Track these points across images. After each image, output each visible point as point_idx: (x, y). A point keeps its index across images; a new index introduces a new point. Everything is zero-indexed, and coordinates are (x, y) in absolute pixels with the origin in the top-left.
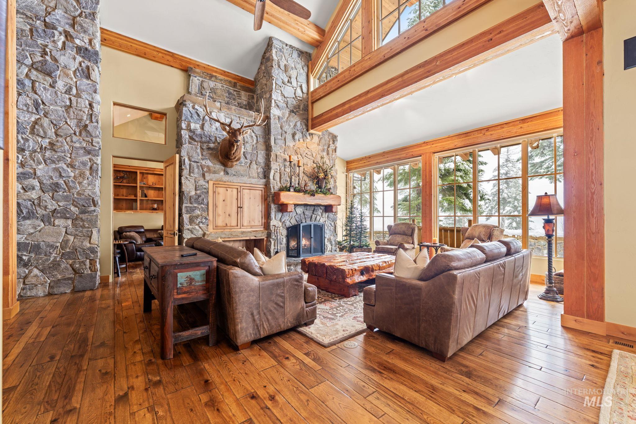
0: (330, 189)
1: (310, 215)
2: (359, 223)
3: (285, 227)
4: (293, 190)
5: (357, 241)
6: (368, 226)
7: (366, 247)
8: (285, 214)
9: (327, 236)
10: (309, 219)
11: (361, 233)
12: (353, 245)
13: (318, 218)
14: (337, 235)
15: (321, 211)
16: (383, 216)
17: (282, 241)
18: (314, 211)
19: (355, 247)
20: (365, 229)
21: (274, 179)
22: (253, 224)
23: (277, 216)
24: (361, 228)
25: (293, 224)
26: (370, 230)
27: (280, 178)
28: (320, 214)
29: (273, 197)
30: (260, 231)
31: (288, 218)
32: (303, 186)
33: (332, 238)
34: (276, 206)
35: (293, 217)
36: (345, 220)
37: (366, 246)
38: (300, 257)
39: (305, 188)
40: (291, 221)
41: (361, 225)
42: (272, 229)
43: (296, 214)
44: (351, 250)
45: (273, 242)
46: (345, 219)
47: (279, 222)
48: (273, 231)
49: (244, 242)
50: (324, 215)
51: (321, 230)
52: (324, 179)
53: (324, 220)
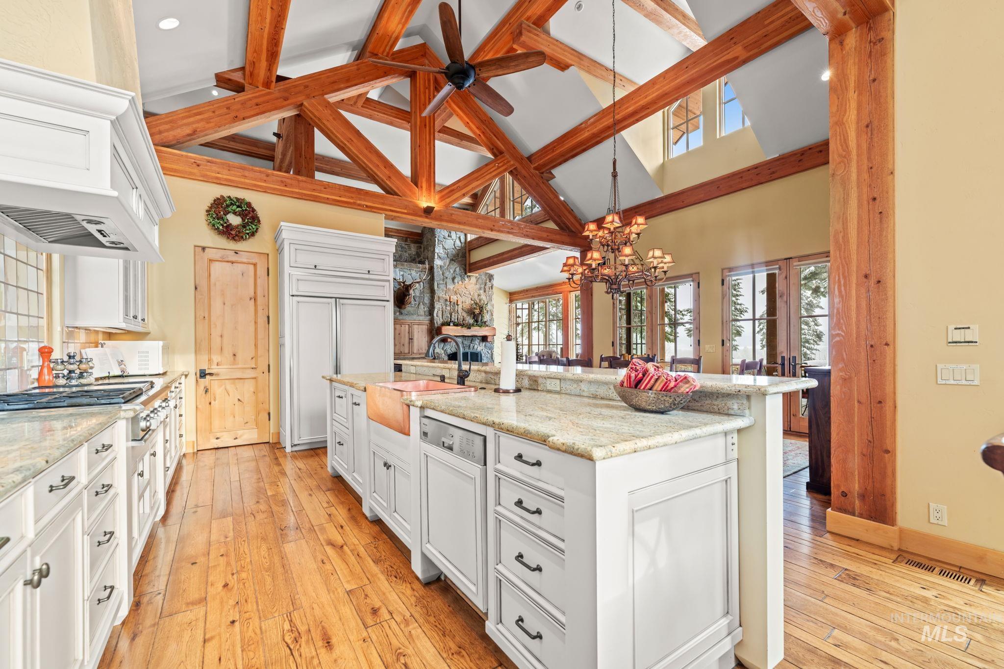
0: (486, 321)
1: (468, 344)
4: (453, 324)
10: (468, 347)
15: (478, 341)
16: (538, 345)
18: (471, 341)
21: (437, 316)
22: (421, 351)
25: (453, 352)
27: (442, 315)
28: (477, 344)
29: (436, 330)
31: (449, 347)
32: (461, 320)
35: (453, 346)
39: (462, 322)
50: (481, 345)
51: (477, 357)
52: (480, 314)
53: (481, 348)
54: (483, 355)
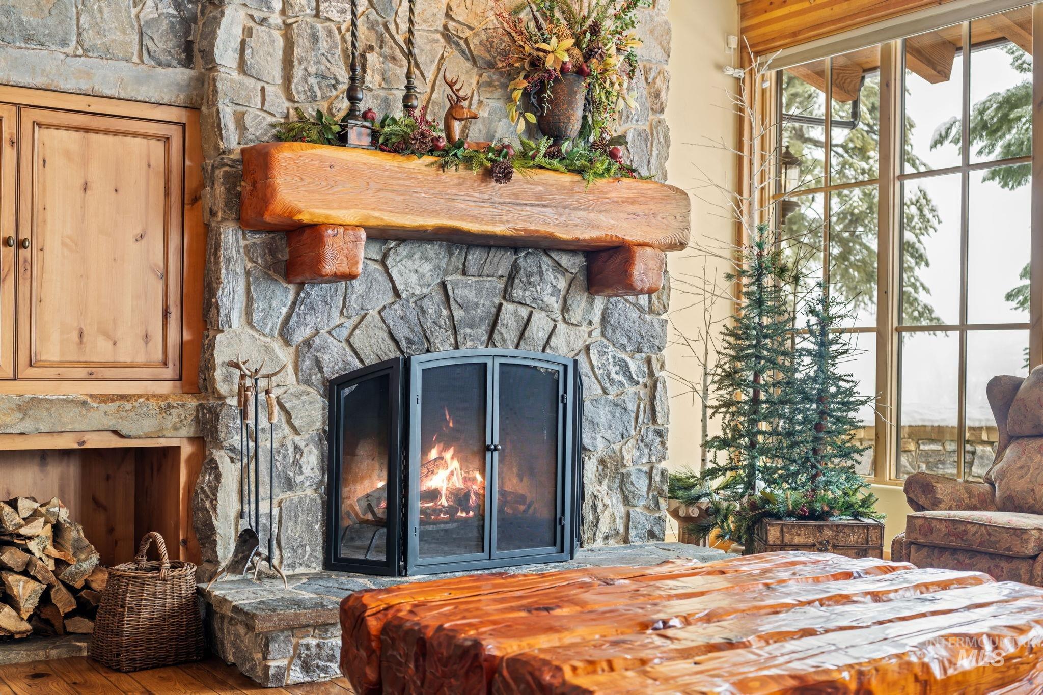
0: (621, 140)
1: (486, 304)
2: (806, 368)
3: (316, 378)
4: (367, 141)
5: (789, 476)
6: (866, 388)
7: (846, 519)
8: (314, 292)
9: (600, 444)
10: (482, 332)
11: (818, 427)
12: (767, 499)
13: (540, 325)
14: (660, 434)
15: (562, 284)
16: (963, 328)
17: (296, 463)
18: (511, 279)
19: (777, 516)
20: (848, 406)
21: (242, 67)
22: (101, 350)
23: (259, 305)
24: (821, 398)
25: (370, 360)
26: (880, 410)
27: (288, 63)
28: (554, 303)
29: (232, 180)
30: (148, 397)
31: (337, 320)
32: (437, 114)
33: (630, 453)
34: (257, 238)
35: (373, 313)
36: (720, 345)
37: (848, 508)
38: (403, 571)
39: (448, 129)
40: (358, 340)
41: (826, 377)
42: (222, 388)
43: (389, 298)
44: (750, 530)
45: (230, 472)
46: (718, 342)
47: (277, 346)
48: (233, 402)
49: (73, 470)
50: (577, 311)
51: (556, 399)
52: (581, 72)
53: (579, 340)
54: (591, 388)
